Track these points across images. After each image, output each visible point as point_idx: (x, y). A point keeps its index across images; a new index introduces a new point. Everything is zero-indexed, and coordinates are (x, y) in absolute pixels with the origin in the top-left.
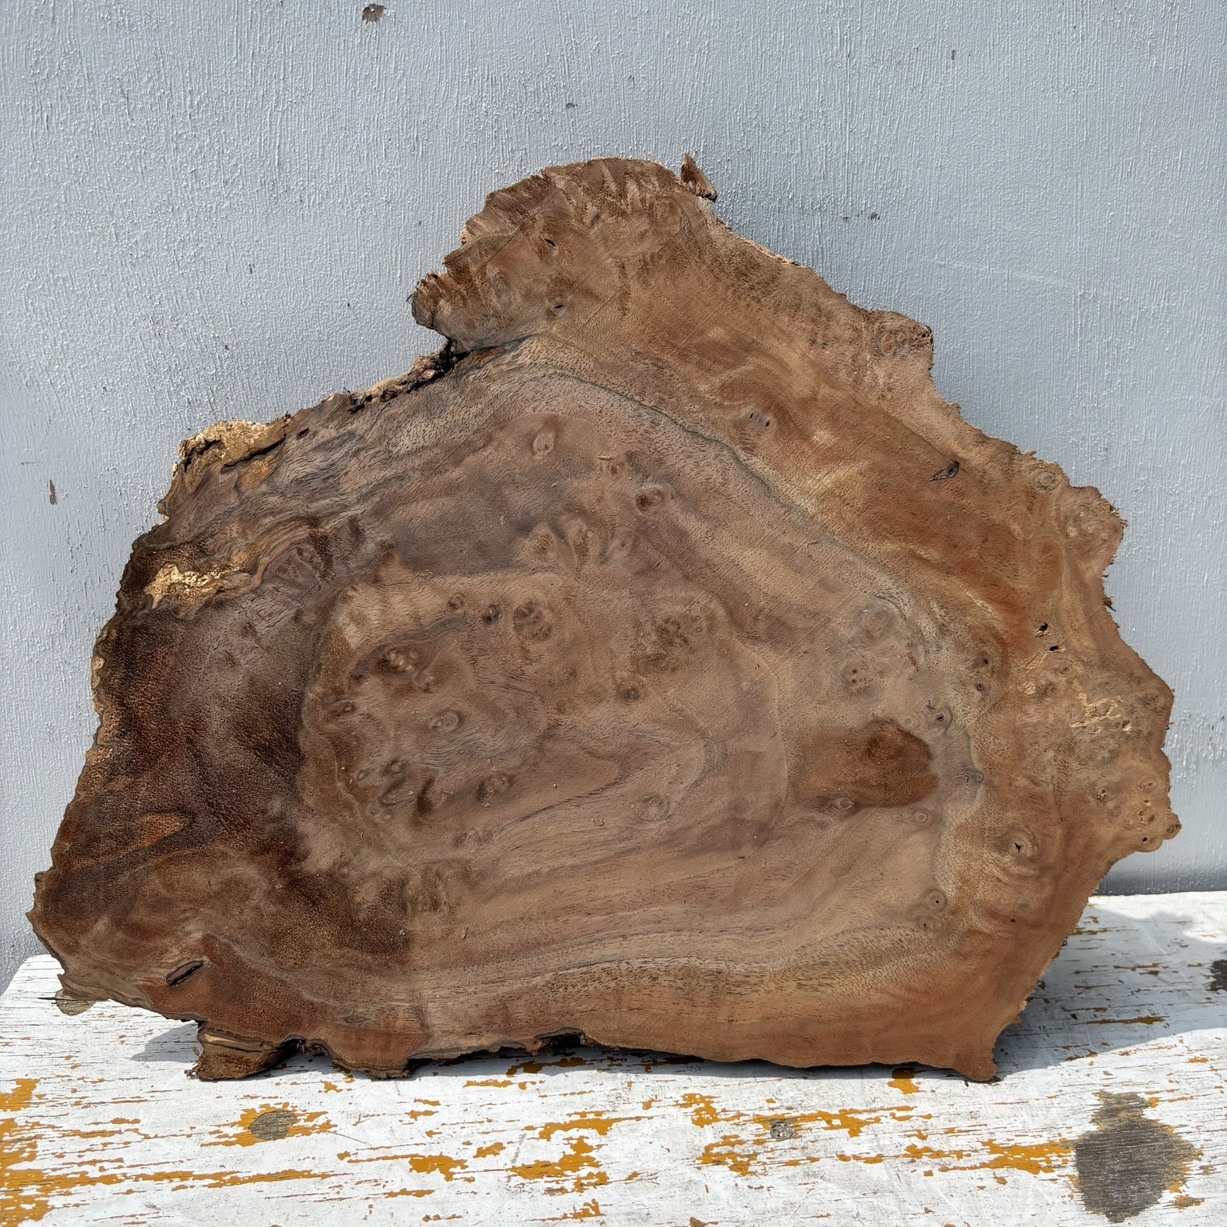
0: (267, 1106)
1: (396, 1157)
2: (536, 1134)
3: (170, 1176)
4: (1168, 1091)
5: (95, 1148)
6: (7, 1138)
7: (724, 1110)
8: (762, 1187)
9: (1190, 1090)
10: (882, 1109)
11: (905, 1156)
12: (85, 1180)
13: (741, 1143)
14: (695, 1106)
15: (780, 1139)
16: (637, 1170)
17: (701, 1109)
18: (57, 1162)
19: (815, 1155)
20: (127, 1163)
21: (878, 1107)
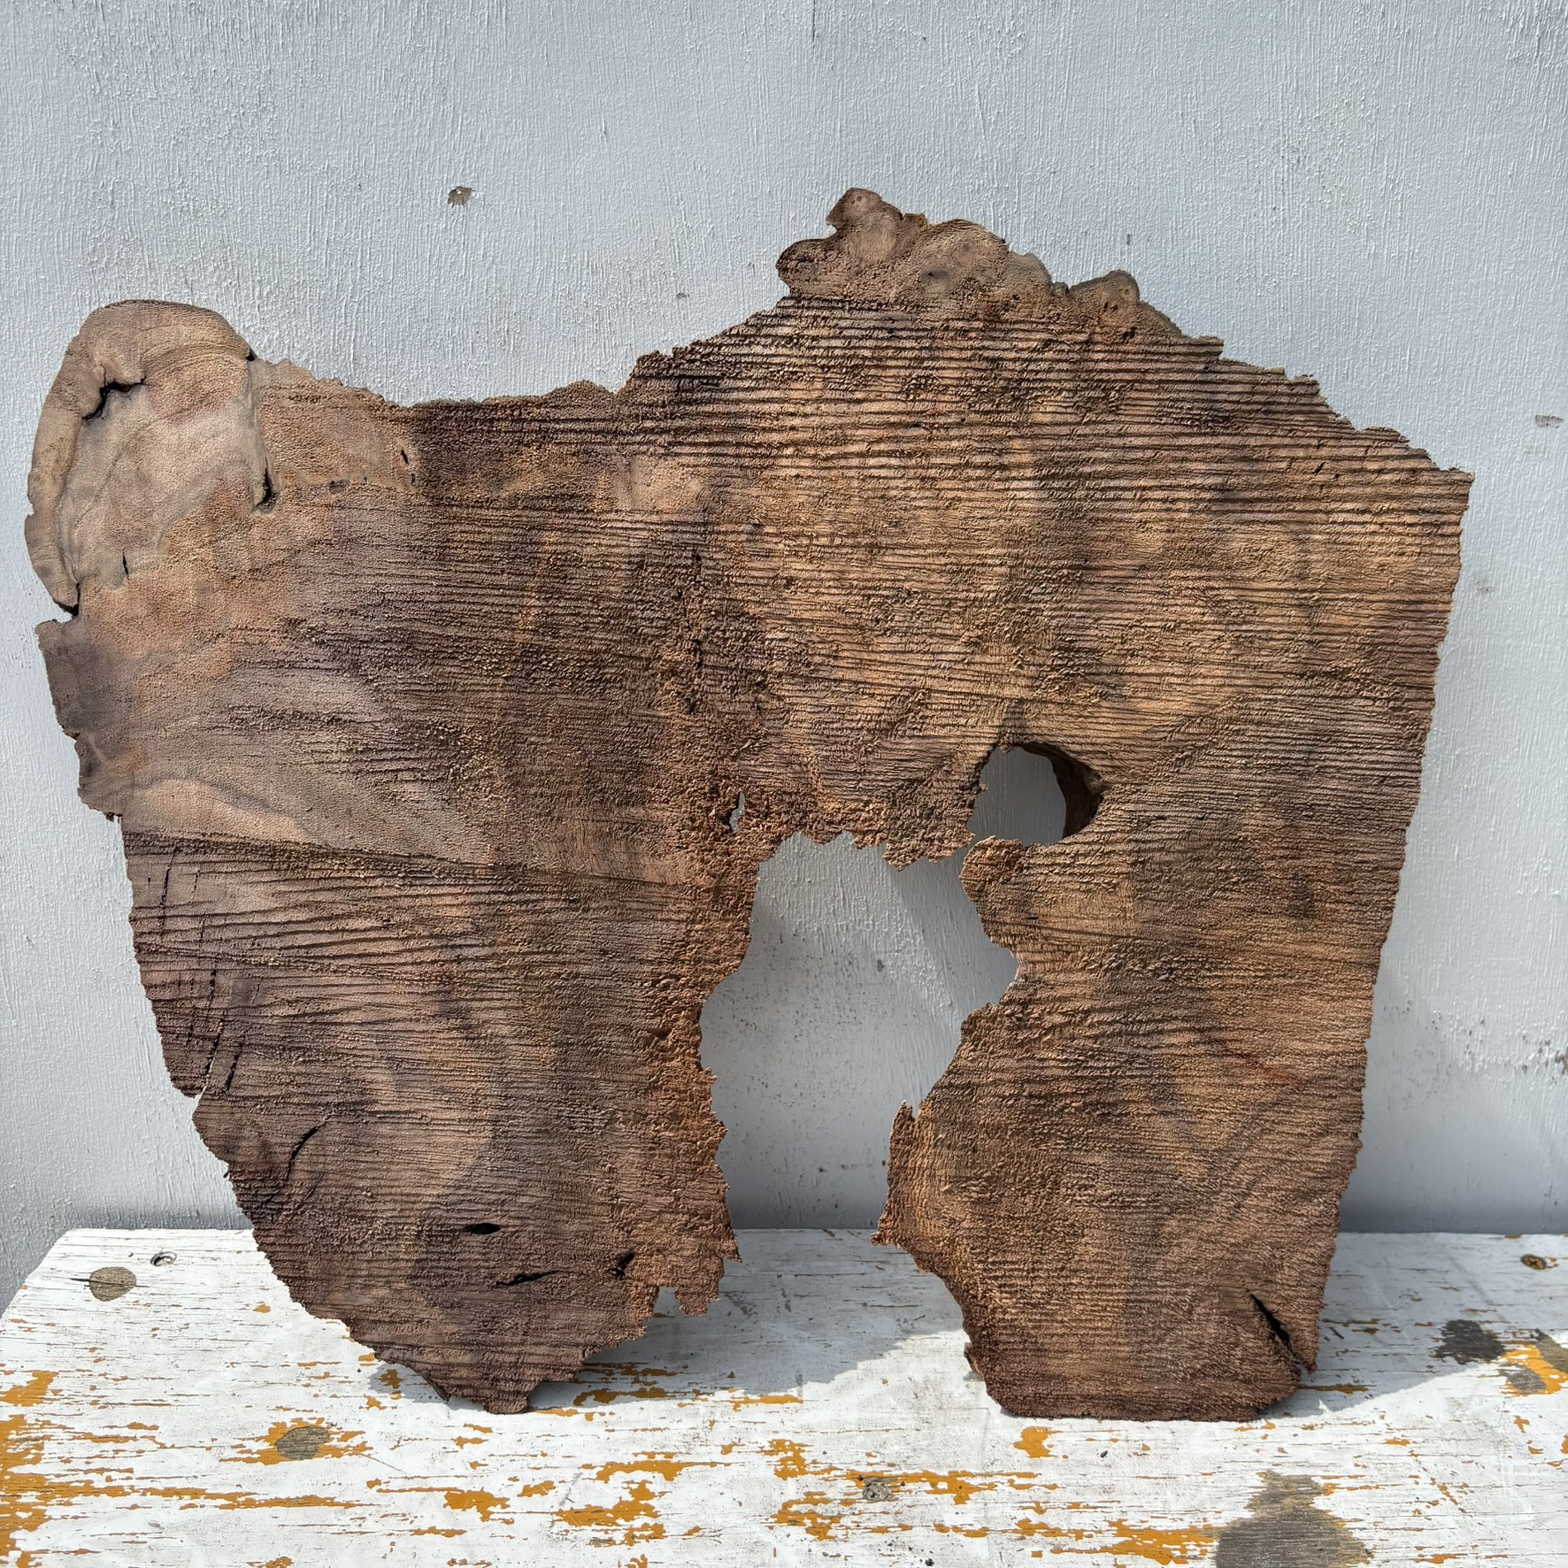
0: (299, 1420)
1: (431, 1490)
2: (593, 1473)
3: (180, 1493)
4: (1350, 1477)
5: (105, 1454)
6: (13, 1436)
7: (814, 1462)
8: (839, 1555)
9: (1379, 1479)
10: (1000, 1474)
11: (1015, 1531)
12: (89, 1490)
13: (826, 1501)
14: (782, 1455)
15: (872, 1501)
16: (700, 1525)
17: (789, 1459)
18: (60, 1468)
19: (908, 1523)
20: (137, 1474)
21: (996, 1470)
